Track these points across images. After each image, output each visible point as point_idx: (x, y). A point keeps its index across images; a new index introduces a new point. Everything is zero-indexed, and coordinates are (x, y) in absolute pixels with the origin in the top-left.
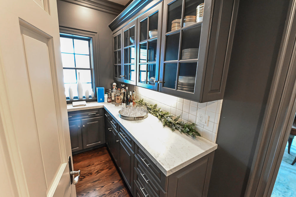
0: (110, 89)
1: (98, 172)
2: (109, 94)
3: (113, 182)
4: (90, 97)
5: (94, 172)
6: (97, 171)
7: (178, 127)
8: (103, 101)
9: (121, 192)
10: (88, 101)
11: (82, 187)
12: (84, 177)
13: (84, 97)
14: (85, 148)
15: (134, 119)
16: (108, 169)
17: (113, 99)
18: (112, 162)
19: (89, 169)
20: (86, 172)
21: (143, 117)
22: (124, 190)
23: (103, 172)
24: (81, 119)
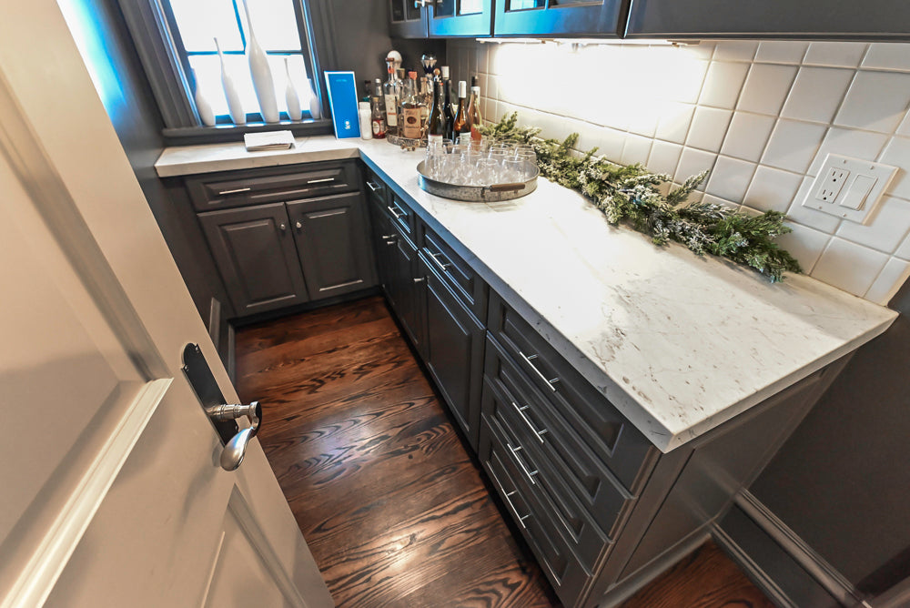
0: (378, 81)
1: (361, 371)
2: (376, 99)
3: (412, 404)
4: (306, 115)
5: (351, 370)
6: (360, 368)
7: (682, 230)
8: (355, 133)
9: (438, 434)
10: (300, 132)
11: (318, 410)
12: (322, 383)
13: (284, 116)
14: (314, 298)
15: (483, 196)
16: (393, 364)
17: (392, 121)
18: (403, 343)
19: (334, 360)
20: (324, 369)
21: (522, 187)
22: (447, 430)
23: (377, 372)
24: (285, 199)
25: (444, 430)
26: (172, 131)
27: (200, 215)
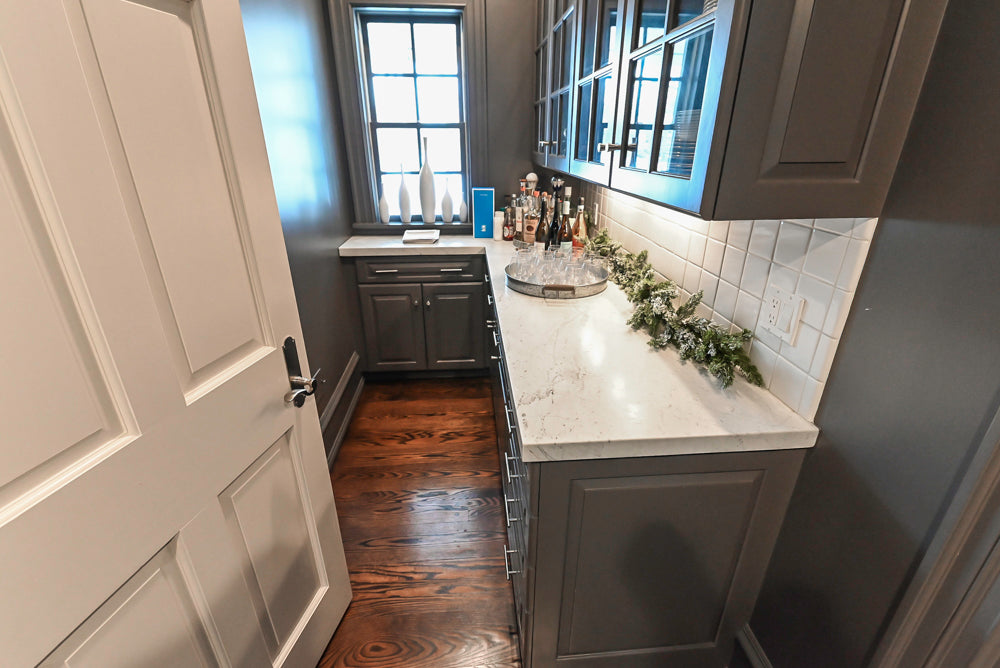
0: (514, 196)
1: (448, 436)
2: (509, 210)
4: (456, 219)
5: (440, 433)
6: (447, 434)
8: (489, 234)
9: (488, 503)
10: (447, 231)
12: (413, 438)
13: (439, 219)
14: (431, 368)
15: (543, 293)
16: (476, 437)
17: (519, 228)
18: (492, 422)
19: (429, 422)
20: (418, 427)
23: (460, 440)
24: (421, 282)
25: (495, 503)
26: (358, 225)
27: (360, 286)
